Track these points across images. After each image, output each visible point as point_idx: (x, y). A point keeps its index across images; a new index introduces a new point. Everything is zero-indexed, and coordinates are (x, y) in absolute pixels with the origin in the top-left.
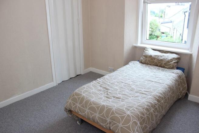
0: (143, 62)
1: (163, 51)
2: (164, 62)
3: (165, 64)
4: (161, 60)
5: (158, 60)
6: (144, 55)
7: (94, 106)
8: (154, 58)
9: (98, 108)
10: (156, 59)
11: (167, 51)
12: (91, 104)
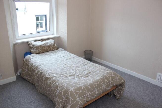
0: (37, 53)
1: (41, 40)
2: (52, 47)
3: (53, 47)
4: (49, 46)
5: (47, 46)
6: (34, 48)
7: (98, 83)
8: (44, 47)
9: (101, 82)
10: (46, 47)
11: (44, 39)
12: (95, 85)
